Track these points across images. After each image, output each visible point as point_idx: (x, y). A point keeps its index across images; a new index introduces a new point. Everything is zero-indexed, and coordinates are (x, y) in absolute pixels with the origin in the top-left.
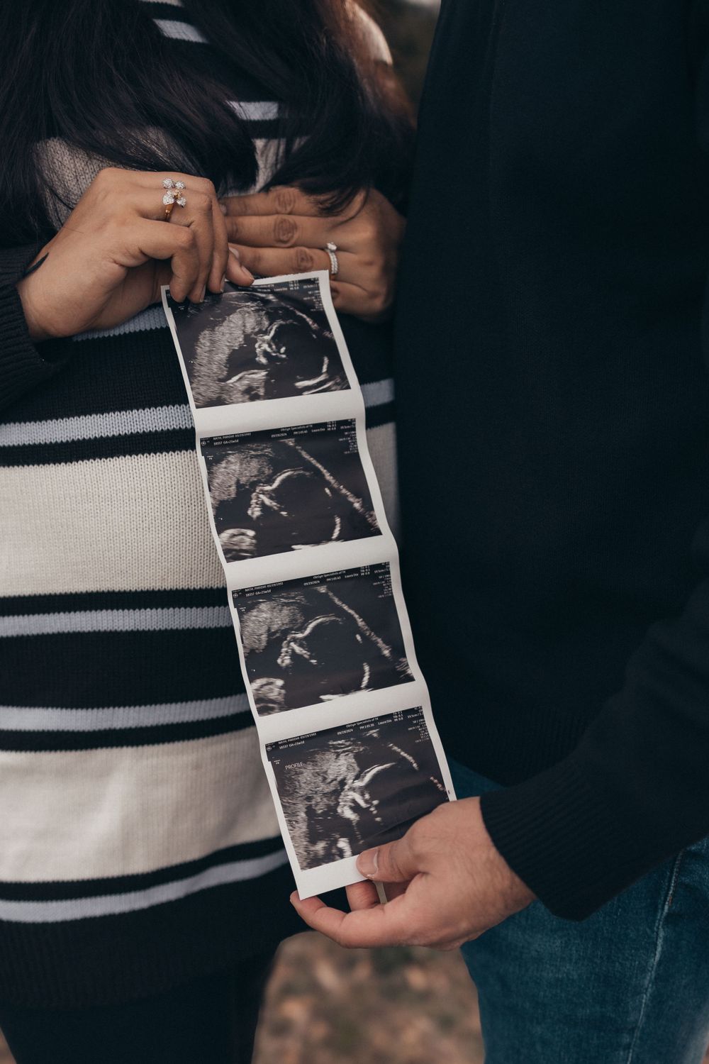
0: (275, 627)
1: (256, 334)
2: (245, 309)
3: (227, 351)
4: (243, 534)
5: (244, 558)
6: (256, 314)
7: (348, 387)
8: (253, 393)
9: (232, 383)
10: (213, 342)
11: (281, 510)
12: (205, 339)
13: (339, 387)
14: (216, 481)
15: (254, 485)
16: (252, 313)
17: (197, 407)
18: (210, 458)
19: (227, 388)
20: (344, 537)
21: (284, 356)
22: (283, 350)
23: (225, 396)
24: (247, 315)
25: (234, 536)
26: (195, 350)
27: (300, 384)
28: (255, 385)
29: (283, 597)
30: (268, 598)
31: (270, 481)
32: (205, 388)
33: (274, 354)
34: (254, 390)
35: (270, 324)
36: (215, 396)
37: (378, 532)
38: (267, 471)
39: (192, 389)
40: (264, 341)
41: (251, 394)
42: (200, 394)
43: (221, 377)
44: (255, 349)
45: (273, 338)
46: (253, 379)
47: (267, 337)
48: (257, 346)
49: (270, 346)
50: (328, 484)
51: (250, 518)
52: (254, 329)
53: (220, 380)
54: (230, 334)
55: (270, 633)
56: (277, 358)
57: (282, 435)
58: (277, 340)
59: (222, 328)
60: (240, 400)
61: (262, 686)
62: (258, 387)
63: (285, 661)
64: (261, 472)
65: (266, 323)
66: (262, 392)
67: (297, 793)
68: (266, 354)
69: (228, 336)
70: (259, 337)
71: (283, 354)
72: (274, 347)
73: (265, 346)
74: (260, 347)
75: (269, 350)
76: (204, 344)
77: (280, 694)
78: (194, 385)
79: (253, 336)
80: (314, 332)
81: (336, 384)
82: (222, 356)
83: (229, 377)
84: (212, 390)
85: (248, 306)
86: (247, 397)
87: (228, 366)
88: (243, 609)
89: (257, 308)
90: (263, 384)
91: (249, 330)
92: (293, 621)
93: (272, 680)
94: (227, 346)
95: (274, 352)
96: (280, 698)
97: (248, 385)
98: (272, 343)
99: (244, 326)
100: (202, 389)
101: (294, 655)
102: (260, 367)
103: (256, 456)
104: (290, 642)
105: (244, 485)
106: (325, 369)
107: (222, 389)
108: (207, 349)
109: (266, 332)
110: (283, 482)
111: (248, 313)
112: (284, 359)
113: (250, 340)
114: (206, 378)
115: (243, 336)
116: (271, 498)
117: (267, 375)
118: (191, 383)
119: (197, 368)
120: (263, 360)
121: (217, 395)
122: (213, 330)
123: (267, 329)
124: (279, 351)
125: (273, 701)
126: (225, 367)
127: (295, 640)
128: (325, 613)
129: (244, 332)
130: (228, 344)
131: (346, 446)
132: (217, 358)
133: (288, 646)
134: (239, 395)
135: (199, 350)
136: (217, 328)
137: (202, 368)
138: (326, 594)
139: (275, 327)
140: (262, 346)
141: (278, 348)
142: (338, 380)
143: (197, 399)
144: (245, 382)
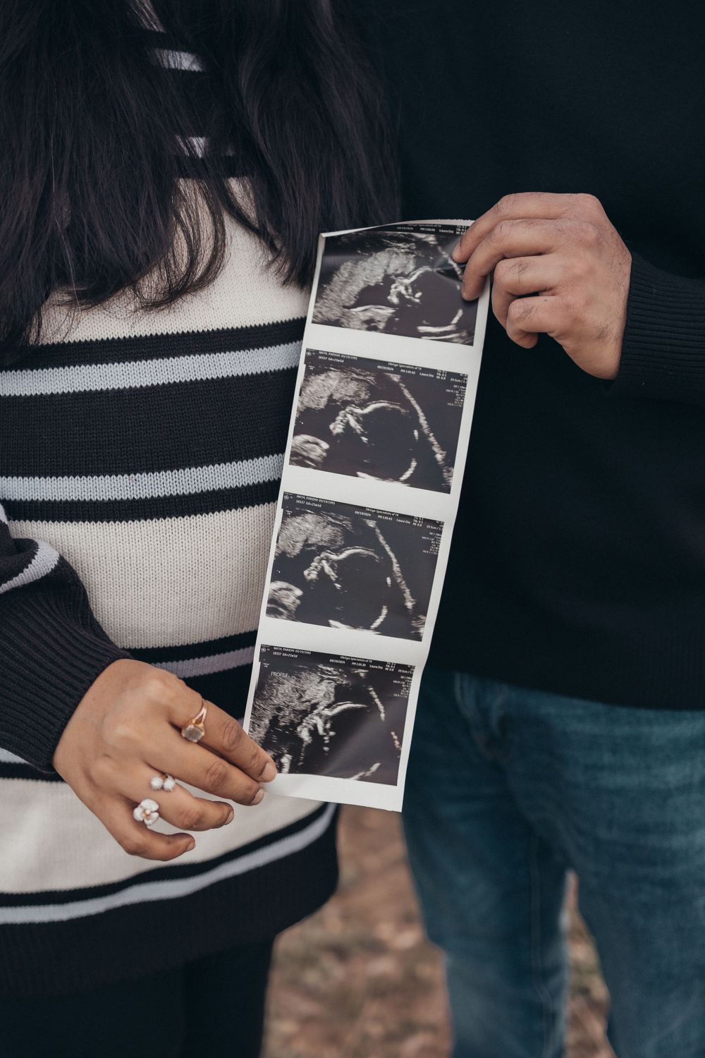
0: (312, 540)
1: (397, 276)
2: (395, 249)
3: (362, 285)
4: (317, 444)
5: (307, 466)
6: (404, 257)
7: (471, 344)
8: (373, 324)
9: (356, 312)
10: (351, 274)
11: (363, 434)
12: (345, 269)
13: (462, 341)
15: (345, 404)
16: (401, 255)
17: (313, 322)
18: (312, 368)
19: (349, 315)
21: (417, 301)
22: (418, 295)
23: (343, 320)
24: (395, 255)
25: (308, 442)
26: (333, 277)
27: (422, 329)
28: (378, 318)
29: (331, 516)
30: (317, 511)
31: (363, 405)
32: (327, 309)
33: (407, 297)
34: (375, 322)
35: (415, 269)
36: (334, 318)
37: (447, 490)
38: (363, 396)
39: (315, 307)
40: (402, 284)
41: (371, 325)
42: (320, 313)
43: (347, 304)
44: (390, 289)
45: (412, 283)
46: (378, 313)
47: (407, 281)
48: (393, 286)
49: (406, 289)
50: (419, 427)
51: (330, 432)
52: (397, 270)
53: (345, 307)
54: (372, 270)
55: (306, 544)
56: (409, 301)
57: (389, 369)
58: (415, 286)
59: (366, 263)
60: (358, 327)
61: (280, 589)
62: (379, 321)
63: (311, 574)
64: (357, 394)
65: (411, 267)
66: (381, 326)
67: (271, 700)
68: (400, 295)
69: (368, 272)
70: (399, 280)
71: (418, 298)
72: (410, 291)
73: (402, 289)
74: (396, 288)
75: (404, 292)
76: (342, 275)
77: (294, 603)
78: (318, 305)
79: (393, 277)
81: (461, 337)
82: (355, 288)
83: (354, 306)
84: (333, 313)
85: (398, 247)
86: (366, 326)
87: (358, 297)
88: (289, 513)
89: (408, 250)
90: (386, 320)
91: (390, 271)
92: (333, 541)
93: (292, 587)
94: (364, 281)
95: (409, 295)
96: (293, 607)
97: (371, 317)
98: (409, 288)
99: (388, 266)
100: (324, 310)
101: (322, 573)
102: (390, 305)
103: (357, 380)
104: (322, 559)
105: (335, 401)
106: (455, 320)
107: (344, 314)
108: (344, 279)
109: (407, 276)
110: (376, 410)
111: (397, 253)
112: (417, 303)
113: (388, 280)
114: (332, 302)
115: (383, 275)
116: (358, 421)
117: (393, 313)
118: (316, 302)
119: (328, 292)
120: (395, 300)
121: (337, 318)
122: (356, 263)
123: (409, 274)
124: (414, 296)
125: (284, 607)
126: (355, 297)
127: (327, 559)
128: (366, 546)
129: (385, 271)
130: (365, 279)
132: (349, 289)
133: (320, 562)
134: (359, 323)
135: (336, 278)
136: (361, 262)
137: (332, 294)
138: (373, 530)
139: (419, 272)
140: (399, 287)
141: (414, 292)
142: (464, 334)
143: (315, 317)
144: (369, 314)
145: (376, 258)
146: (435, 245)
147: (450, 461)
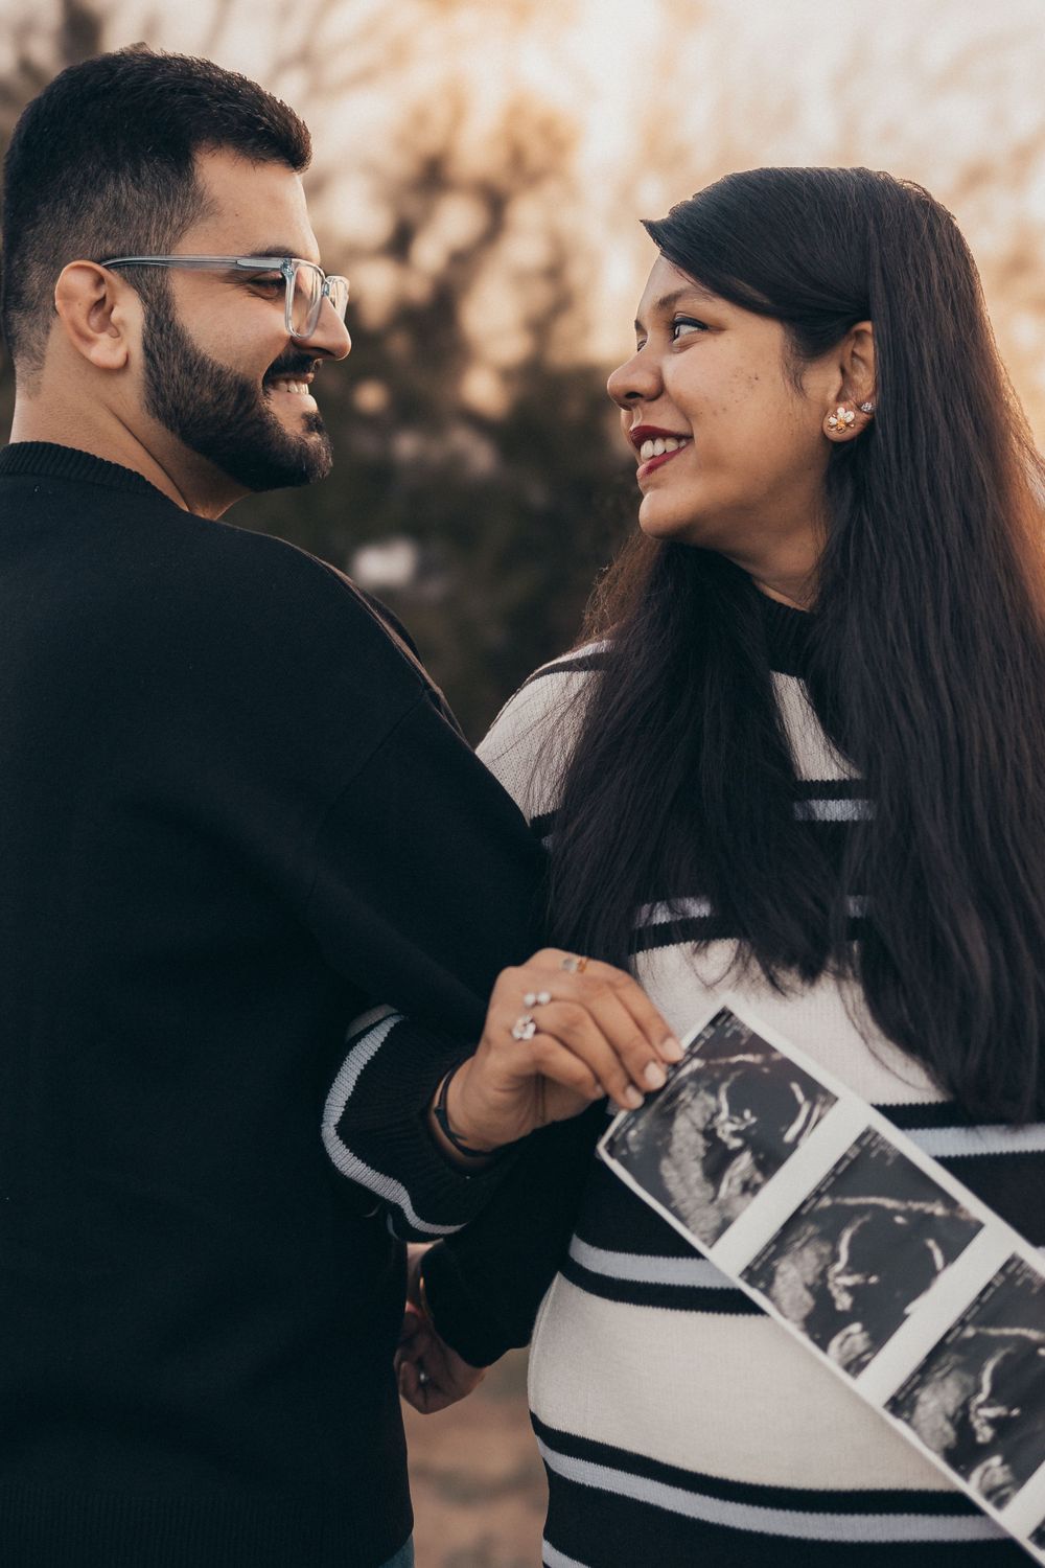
0: (951, 1409)
1: (711, 1121)
2: (683, 1105)
3: (698, 1165)
4: (849, 1336)
5: (867, 1363)
6: (697, 1101)
7: (836, 1099)
8: (751, 1186)
9: (725, 1194)
10: (677, 1167)
11: (868, 1277)
12: (668, 1170)
13: (828, 1107)
14: (785, 1303)
15: (823, 1275)
16: (692, 1104)
17: (711, 1247)
18: (762, 1285)
19: (724, 1203)
20: (950, 1258)
21: (754, 1120)
22: (747, 1114)
23: (728, 1214)
24: (688, 1110)
25: (842, 1344)
26: (668, 1189)
27: (789, 1136)
28: (747, 1176)
29: (936, 1372)
30: (921, 1384)
31: (835, 1258)
32: (703, 1222)
33: (742, 1128)
34: (751, 1181)
35: (717, 1098)
36: (717, 1222)
37: (979, 1226)
38: (826, 1250)
39: (693, 1232)
40: (723, 1123)
41: (749, 1188)
42: (703, 1232)
43: (710, 1197)
44: (721, 1139)
45: (731, 1112)
46: (741, 1172)
47: (724, 1115)
48: (720, 1134)
49: (732, 1122)
50: (895, 1212)
51: (843, 1313)
52: (705, 1118)
53: (711, 1202)
54: (687, 1144)
55: (951, 1419)
56: (749, 1128)
57: (813, 1202)
58: (736, 1110)
59: (676, 1145)
60: (744, 1204)
61: (982, 1478)
62: (752, 1176)
63: (985, 1434)
64: (820, 1256)
65: (711, 1101)
66: (758, 1177)
68: (736, 1134)
69: (686, 1149)
70: (717, 1122)
71: (751, 1118)
72: (737, 1120)
73: (730, 1127)
74: (723, 1132)
75: (734, 1127)
76: (671, 1177)
77: (1005, 1473)
78: (692, 1228)
79: (710, 1127)
80: (763, 1064)
81: (824, 1105)
82: (696, 1172)
83: (717, 1190)
84: (712, 1218)
85: (683, 1101)
86: (749, 1194)
87: (708, 1179)
88: (906, 1415)
89: (693, 1094)
90: (754, 1167)
91: (701, 1125)
92: (964, 1388)
93: (986, 1464)
94: (694, 1159)
95: (741, 1125)
96: (1009, 1478)
97: (741, 1181)
98: (733, 1118)
99: (694, 1124)
100: (702, 1226)
101: (991, 1422)
102: (738, 1152)
103: (804, 1245)
104: (976, 1411)
105: (814, 1285)
106: (800, 1097)
107: (720, 1208)
108: (678, 1179)
109: (718, 1111)
110: (851, 1247)
111: (688, 1106)
112: (756, 1123)
113: (709, 1134)
114: (698, 1211)
115: (700, 1136)
116: (850, 1274)
117: (751, 1155)
118: (687, 1226)
119: (683, 1206)
120: (736, 1143)
121: (719, 1219)
122: (669, 1155)
123: (718, 1107)
124: (745, 1120)
125: (1003, 1486)
126: (706, 1182)
127: (981, 1406)
128: (989, 1354)
129: (698, 1130)
130: (693, 1157)
131: (883, 1155)
132: (693, 1181)
133: (977, 1416)
134: (741, 1199)
135: (672, 1187)
136: (671, 1149)
137: (688, 1203)
138: (977, 1336)
139: (723, 1097)
140: (726, 1129)
141: (741, 1116)
142: (821, 1098)
143: (705, 1241)
144: (737, 1182)
145: (678, 1132)
146: (707, 1064)
147: (950, 1202)
